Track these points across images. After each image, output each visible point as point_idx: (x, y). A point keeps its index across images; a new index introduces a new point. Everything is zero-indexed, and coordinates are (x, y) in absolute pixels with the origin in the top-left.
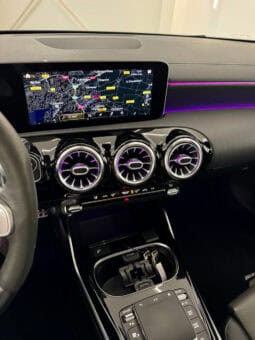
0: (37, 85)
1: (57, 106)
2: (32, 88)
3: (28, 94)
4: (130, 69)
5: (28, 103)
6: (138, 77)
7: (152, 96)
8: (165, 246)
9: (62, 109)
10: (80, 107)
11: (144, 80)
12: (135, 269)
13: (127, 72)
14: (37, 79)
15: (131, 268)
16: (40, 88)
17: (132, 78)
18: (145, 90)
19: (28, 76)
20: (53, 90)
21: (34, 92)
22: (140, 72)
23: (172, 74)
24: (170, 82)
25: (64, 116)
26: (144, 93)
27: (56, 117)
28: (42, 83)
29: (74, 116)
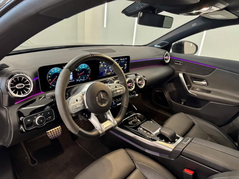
0: (102, 65)
1: (106, 71)
2: (101, 66)
3: (100, 68)
4: (122, 58)
5: (100, 70)
6: (123, 61)
7: (127, 65)
8: (140, 114)
9: (107, 71)
10: (111, 70)
11: (125, 61)
12: (133, 122)
13: (121, 59)
14: (102, 63)
15: (132, 122)
16: (102, 66)
17: (122, 61)
18: (125, 64)
19: (100, 62)
20: (105, 66)
21: (101, 67)
22: (124, 59)
23: (131, 59)
24: (131, 61)
25: (107, 73)
26: (125, 65)
27: (105, 74)
28: (103, 64)
29: (109, 73)
